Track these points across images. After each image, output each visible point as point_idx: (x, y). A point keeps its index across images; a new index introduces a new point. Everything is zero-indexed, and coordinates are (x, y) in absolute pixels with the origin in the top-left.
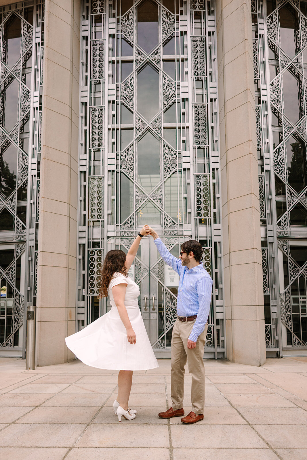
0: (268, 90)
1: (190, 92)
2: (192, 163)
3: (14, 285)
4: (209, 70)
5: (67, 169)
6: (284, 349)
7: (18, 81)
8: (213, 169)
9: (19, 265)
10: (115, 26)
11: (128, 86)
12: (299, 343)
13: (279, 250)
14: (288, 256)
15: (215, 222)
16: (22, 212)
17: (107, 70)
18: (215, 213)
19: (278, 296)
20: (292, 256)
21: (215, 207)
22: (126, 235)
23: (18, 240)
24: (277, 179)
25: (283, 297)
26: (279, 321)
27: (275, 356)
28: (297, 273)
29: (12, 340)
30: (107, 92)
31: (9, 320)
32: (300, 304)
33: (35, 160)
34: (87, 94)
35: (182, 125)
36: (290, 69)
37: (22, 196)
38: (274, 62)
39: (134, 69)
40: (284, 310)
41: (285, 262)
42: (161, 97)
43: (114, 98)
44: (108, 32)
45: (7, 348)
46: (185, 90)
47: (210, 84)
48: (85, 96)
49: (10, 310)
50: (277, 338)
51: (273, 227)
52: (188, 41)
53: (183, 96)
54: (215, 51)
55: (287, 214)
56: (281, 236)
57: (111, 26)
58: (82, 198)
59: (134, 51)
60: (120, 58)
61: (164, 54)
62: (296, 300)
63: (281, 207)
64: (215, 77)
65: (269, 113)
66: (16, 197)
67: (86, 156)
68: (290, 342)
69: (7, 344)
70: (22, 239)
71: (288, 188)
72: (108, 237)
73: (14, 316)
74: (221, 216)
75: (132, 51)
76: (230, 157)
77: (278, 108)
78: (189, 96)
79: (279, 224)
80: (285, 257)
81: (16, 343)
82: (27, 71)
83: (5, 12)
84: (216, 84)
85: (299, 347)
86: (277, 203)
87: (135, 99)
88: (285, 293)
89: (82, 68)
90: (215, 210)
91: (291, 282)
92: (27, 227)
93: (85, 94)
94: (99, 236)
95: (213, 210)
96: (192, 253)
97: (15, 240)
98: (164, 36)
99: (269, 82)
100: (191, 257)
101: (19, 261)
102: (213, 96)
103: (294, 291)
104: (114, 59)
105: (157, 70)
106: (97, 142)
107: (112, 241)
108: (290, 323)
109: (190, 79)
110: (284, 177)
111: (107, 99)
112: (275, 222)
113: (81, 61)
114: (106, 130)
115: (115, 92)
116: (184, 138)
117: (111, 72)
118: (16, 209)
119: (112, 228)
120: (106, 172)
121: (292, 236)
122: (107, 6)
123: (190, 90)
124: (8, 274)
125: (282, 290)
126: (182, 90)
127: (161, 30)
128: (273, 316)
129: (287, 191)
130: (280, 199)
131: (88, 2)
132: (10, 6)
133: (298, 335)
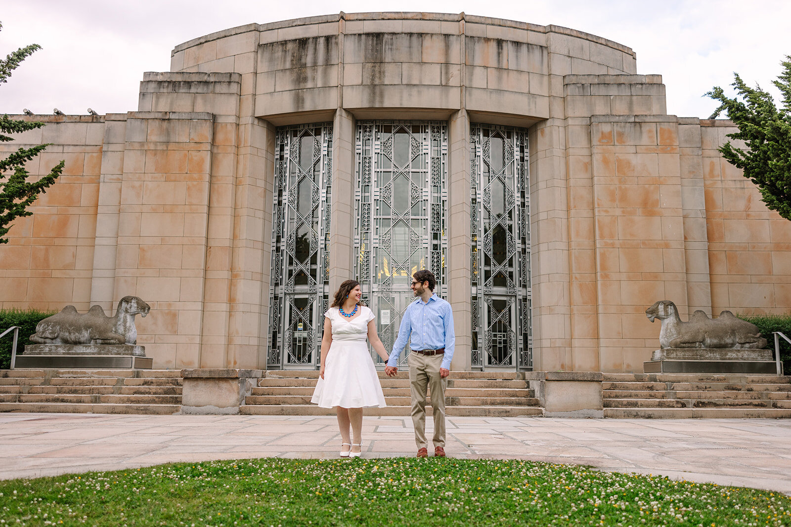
0: (482, 194)
1: (429, 196)
2: (429, 243)
3: (308, 322)
4: (442, 180)
5: (348, 247)
6: (485, 367)
7: (309, 179)
8: (443, 248)
9: (311, 309)
10: (379, 147)
11: (388, 189)
12: (496, 364)
13: (485, 303)
14: (491, 306)
15: (443, 283)
16: (313, 273)
17: (374, 177)
18: (443, 278)
19: (483, 332)
20: (494, 306)
21: (443, 274)
22: (385, 290)
23: (311, 292)
24: (486, 255)
25: (487, 333)
26: (483, 348)
27: (480, 370)
28: (497, 318)
29: (307, 359)
30: (373, 194)
31: (305, 345)
32: (498, 338)
33: (323, 238)
34: (360, 194)
35: (423, 217)
36: (499, 178)
37: (314, 261)
38: (487, 174)
39: (392, 179)
40: (487, 342)
41: (489, 312)
42: (410, 198)
43: (378, 198)
44: (374, 151)
45: (303, 364)
46: (426, 194)
47: (443, 190)
48: (359, 195)
49: (305, 339)
50: (481, 359)
51: (482, 288)
52: (429, 160)
53: (424, 198)
54: (446, 166)
55: (491, 279)
56: (487, 293)
57: (377, 147)
58: (355, 265)
59: (392, 165)
60: (383, 170)
61: (412, 168)
62: (495, 336)
63: (487, 274)
64: (446, 185)
65: (482, 209)
66: (309, 262)
67: (359, 237)
68: (490, 363)
69: (303, 362)
70: (314, 291)
71: (492, 261)
72: (373, 292)
73: (308, 343)
74: (447, 280)
75: (391, 164)
76: (454, 242)
77: (488, 206)
78: (429, 198)
79: (486, 285)
80: (489, 307)
81: (310, 361)
82: (316, 173)
83: (300, 129)
84: (446, 190)
85: (496, 366)
86: (486, 271)
87: (392, 198)
88: (488, 331)
89: (356, 175)
90: (444, 276)
91: (492, 324)
92: (318, 283)
93: (358, 193)
94: (367, 291)
95: (442, 276)
96: (427, 283)
97: (309, 292)
98: (413, 156)
99: (482, 189)
100: (426, 286)
101: (312, 305)
102: (445, 199)
103: (494, 330)
104: (378, 170)
105: (408, 179)
106: (366, 228)
107: (375, 294)
108: (490, 350)
109: (429, 186)
110: (490, 254)
111: (373, 198)
112: (483, 284)
113: (355, 171)
114: (373, 219)
115: (378, 194)
116: (425, 227)
117: (376, 180)
118: (309, 271)
119: (375, 286)
120: (372, 248)
121: (493, 293)
122: (374, 132)
123: (429, 194)
124: (303, 315)
125: (486, 329)
126: (424, 194)
127: (410, 151)
128: (479, 345)
129: (492, 263)
130: (488, 268)
131: (360, 129)
132: (304, 125)
133: (495, 358)
